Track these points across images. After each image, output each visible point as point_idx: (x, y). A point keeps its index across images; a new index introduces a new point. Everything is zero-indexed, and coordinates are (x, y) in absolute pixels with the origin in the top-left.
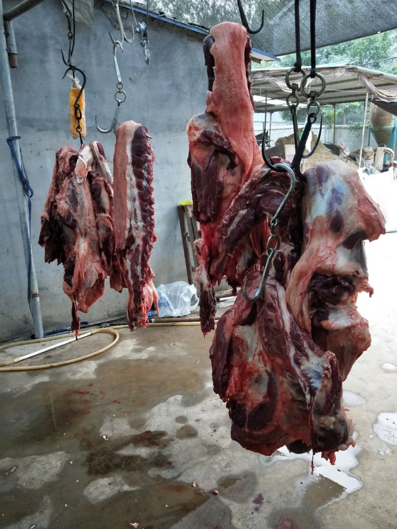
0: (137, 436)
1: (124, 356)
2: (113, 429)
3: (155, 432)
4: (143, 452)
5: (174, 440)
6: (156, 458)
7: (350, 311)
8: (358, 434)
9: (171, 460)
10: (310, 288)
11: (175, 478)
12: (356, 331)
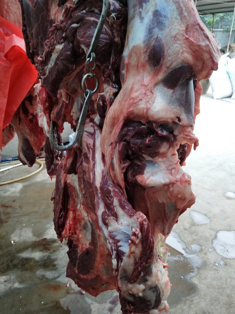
0: (36, 242)
5: (61, 247)
7: (171, 165)
8: (200, 248)
9: (56, 263)
10: (122, 138)
12: (175, 189)
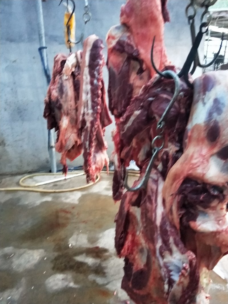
1: (99, 192)
2: (77, 241)
3: (102, 248)
4: (90, 261)
6: (97, 267)
9: (106, 271)
11: (104, 285)
12: (221, 237)
